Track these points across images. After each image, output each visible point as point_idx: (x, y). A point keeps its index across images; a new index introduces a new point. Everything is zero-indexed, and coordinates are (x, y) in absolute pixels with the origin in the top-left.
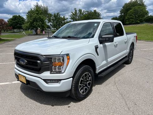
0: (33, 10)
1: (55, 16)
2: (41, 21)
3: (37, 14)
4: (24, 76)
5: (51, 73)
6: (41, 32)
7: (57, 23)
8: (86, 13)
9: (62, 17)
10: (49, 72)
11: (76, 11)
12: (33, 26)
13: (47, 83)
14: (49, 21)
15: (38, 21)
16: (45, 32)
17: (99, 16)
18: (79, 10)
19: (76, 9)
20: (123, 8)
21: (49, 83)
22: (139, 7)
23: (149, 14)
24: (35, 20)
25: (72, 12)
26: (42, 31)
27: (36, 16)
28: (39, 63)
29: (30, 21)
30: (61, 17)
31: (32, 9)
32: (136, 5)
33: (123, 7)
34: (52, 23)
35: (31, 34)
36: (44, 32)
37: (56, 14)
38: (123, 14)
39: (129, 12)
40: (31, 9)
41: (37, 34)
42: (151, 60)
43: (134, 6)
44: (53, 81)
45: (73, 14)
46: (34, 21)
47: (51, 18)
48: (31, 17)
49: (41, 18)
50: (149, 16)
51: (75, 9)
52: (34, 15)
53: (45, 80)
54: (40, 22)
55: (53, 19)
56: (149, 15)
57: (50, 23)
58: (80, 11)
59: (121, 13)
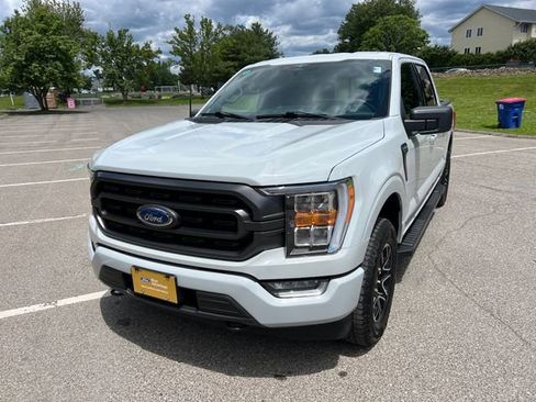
0: (22, 14)
1: (111, 41)
2: (61, 61)
3: (44, 32)
4: (168, 276)
5: (288, 255)
6: (58, 103)
7: (120, 67)
8: (228, 33)
9: (141, 45)
10: (281, 251)
11: (191, 24)
12: (28, 80)
13: (274, 292)
14: (92, 60)
15: (47, 60)
16: (77, 103)
17: (272, 46)
18: (202, 23)
19: (191, 18)
20: (347, 19)
21: (281, 294)
22: (398, 17)
23: (429, 42)
24: (36, 55)
25: (177, 30)
26: (63, 99)
27: (37, 39)
28: (246, 218)
29: (14, 60)
30: (138, 46)
31: (20, 12)
32: (388, 12)
33: (349, 17)
34: (101, 69)
35: (20, 110)
36: (71, 104)
37: (117, 35)
38: (347, 40)
39: (368, 34)
40: (16, 12)
41: (45, 111)
42: (496, 190)
43: (382, 15)
44: (296, 284)
45: (181, 36)
46: (30, 59)
47: (95, 50)
48: (19, 44)
49: (58, 49)
50: (429, 50)
51: (187, 17)
52: (31, 34)
53: (267, 284)
54: (58, 63)
55: (104, 55)
56: (432, 45)
57: (94, 68)
58: (206, 24)
59: (342, 38)
